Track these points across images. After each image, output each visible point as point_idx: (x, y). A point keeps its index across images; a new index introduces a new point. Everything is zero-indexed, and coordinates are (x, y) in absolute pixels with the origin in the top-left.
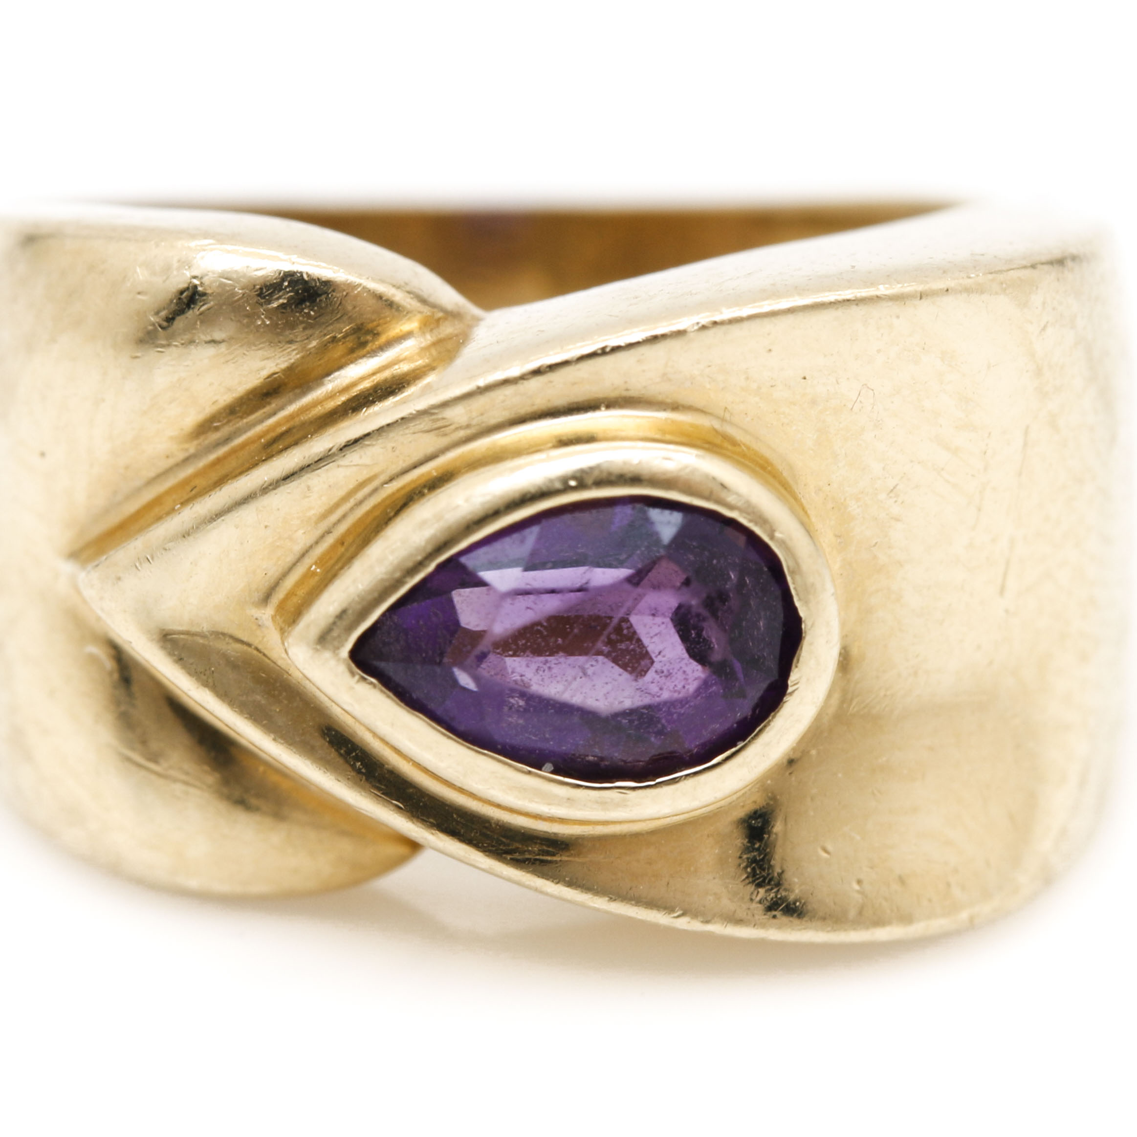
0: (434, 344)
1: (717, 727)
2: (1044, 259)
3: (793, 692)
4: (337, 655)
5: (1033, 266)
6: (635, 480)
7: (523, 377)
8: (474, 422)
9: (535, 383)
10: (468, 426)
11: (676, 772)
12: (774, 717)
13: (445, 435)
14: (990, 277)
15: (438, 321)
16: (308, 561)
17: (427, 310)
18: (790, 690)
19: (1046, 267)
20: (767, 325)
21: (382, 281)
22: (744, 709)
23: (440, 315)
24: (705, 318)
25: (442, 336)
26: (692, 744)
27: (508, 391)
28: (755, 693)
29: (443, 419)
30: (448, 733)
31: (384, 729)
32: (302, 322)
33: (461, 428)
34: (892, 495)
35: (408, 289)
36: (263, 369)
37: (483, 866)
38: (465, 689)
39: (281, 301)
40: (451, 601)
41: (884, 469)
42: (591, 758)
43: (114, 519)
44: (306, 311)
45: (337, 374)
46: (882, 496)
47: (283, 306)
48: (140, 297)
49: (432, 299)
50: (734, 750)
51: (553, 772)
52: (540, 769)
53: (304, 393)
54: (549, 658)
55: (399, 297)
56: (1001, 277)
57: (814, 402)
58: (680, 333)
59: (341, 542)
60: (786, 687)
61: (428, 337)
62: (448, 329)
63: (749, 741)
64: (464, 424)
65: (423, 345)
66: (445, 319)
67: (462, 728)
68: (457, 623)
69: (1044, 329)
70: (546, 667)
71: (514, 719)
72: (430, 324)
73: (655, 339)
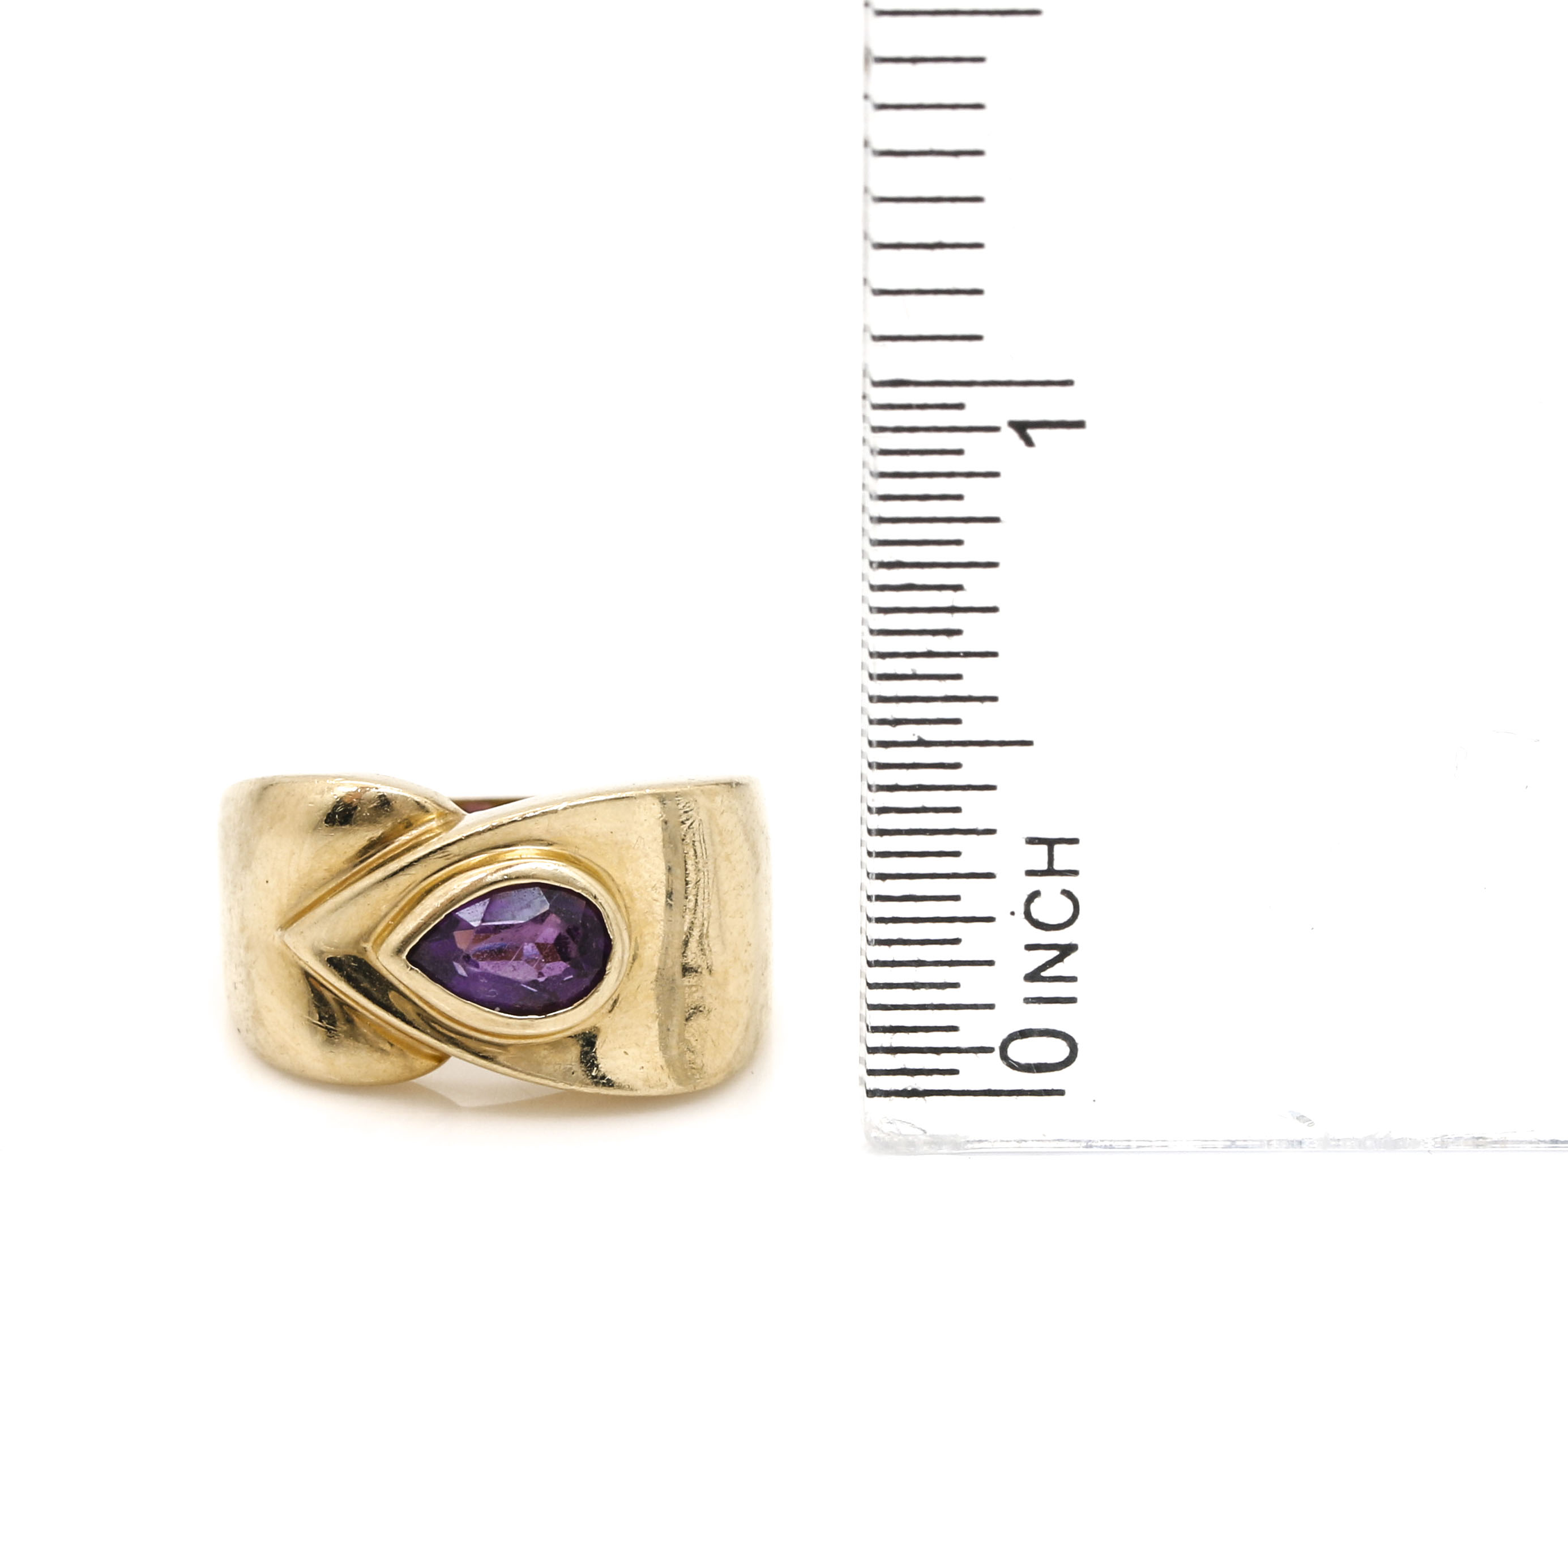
0: (444, 824)
1: (575, 991)
2: (723, 782)
3: (608, 973)
4: (401, 958)
5: (717, 784)
6: (533, 877)
7: (484, 831)
8: (462, 853)
9: (488, 834)
10: (459, 855)
11: (558, 1010)
12: (600, 985)
13: (448, 859)
14: (696, 787)
15: (446, 814)
16: (387, 919)
17: (441, 810)
18: (607, 972)
19: (723, 786)
20: (595, 806)
21: (419, 795)
22: (587, 982)
23: (447, 812)
24: (565, 805)
25: (447, 821)
26: (563, 999)
27: (477, 838)
28: (591, 977)
29: (448, 851)
30: (451, 993)
31: (422, 993)
32: (384, 814)
33: (455, 856)
34: (654, 889)
35: (432, 799)
36: (367, 836)
37: (469, 1059)
38: (461, 976)
39: (375, 804)
40: (453, 937)
41: (650, 876)
42: (518, 1006)
43: (292, 914)
44: (386, 809)
45: (400, 838)
46: (649, 889)
47: (375, 807)
48: (310, 805)
49: (443, 805)
50: (581, 1001)
51: (500, 1011)
52: (494, 1010)
53: (385, 847)
54: (499, 962)
55: (429, 805)
56: (702, 788)
57: (616, 844)
58: (556, 811)
59: (402, 909)
60: (605, 971)
61: (442, 821)
62: (450, 818)
63: (589, 997)
64: (457, 854)
65: (440, 824)
66: (450, 814)
67: (458, 991)
68: (456, 946)
69: (722, 813)
70: (497, 966)
71: (482, 988)
72: (441, 815)
73: (544, 814)
